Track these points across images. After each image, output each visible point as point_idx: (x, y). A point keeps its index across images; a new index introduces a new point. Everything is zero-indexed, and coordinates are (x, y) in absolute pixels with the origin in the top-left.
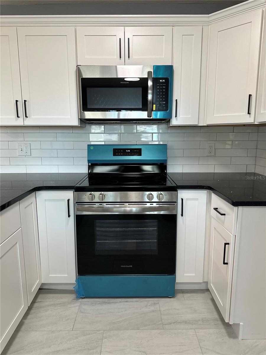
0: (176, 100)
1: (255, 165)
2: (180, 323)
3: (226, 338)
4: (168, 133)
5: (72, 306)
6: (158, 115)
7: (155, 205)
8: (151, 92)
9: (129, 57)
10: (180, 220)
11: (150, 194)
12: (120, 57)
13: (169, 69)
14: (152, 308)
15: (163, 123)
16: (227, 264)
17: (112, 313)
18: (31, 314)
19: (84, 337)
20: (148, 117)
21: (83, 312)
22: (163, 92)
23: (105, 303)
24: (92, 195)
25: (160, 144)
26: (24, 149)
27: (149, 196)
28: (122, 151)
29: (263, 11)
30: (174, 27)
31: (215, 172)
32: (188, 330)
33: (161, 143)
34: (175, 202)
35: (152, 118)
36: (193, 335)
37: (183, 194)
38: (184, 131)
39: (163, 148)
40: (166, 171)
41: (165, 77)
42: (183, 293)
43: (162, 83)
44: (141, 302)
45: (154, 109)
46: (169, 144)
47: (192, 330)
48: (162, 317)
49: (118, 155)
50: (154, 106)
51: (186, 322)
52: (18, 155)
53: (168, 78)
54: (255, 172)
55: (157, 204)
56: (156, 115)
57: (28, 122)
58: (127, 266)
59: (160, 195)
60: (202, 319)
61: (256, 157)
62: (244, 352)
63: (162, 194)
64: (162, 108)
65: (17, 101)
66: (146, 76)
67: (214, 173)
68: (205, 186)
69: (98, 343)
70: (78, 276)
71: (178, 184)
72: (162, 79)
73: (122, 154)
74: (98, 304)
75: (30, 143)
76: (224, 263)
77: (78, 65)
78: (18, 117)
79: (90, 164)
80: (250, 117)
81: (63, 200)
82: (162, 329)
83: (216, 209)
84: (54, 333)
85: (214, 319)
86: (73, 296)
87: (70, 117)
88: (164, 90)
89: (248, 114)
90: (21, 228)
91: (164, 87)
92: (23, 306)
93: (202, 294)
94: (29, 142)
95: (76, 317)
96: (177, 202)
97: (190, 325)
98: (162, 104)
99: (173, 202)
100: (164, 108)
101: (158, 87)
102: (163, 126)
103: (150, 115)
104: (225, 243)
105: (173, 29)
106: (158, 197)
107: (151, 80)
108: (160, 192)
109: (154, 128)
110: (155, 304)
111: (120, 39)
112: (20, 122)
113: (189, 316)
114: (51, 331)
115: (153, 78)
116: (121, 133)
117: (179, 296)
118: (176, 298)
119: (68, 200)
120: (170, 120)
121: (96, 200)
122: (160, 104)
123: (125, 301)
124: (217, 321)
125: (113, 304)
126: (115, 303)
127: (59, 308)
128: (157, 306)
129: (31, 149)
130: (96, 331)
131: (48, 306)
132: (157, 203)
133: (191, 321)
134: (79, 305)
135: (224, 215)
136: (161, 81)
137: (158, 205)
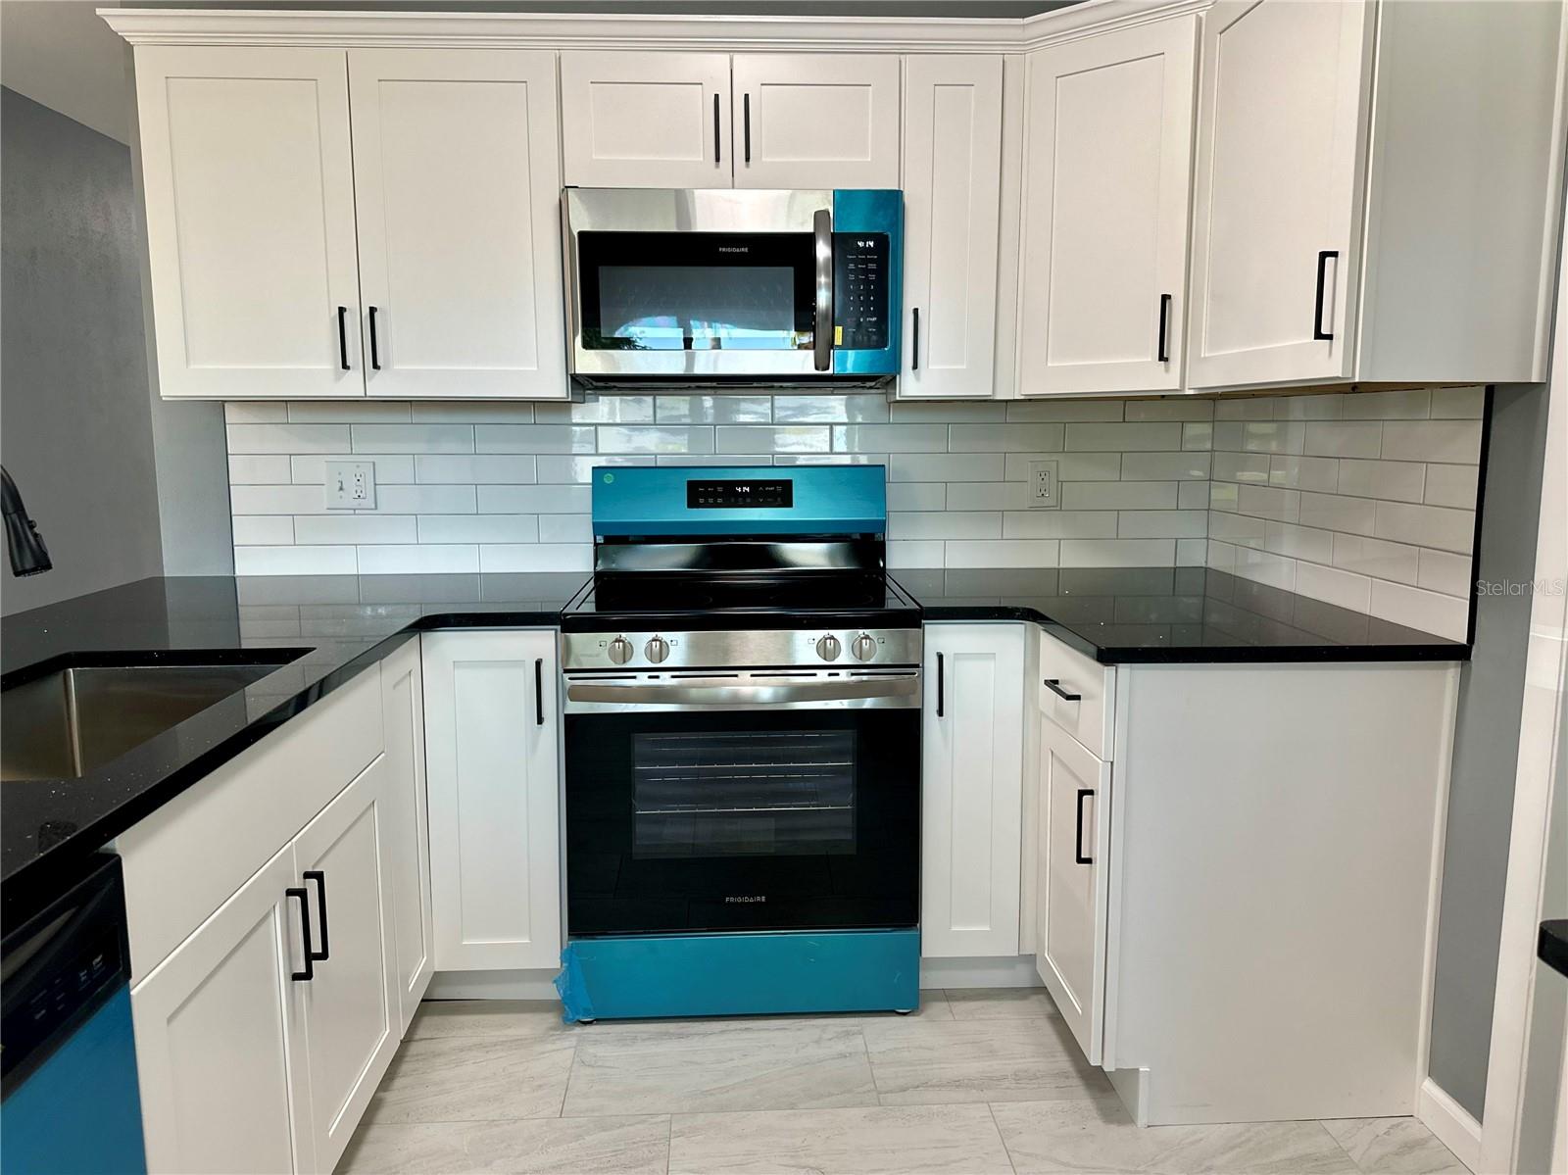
0: (916, 311)
1: (1208, 538)
2: (938, 1086)
3: (1096, 1124)
4: (889, 423)
5: (549, 1047)
6: (850, 361)
7: (844, 676)
8: (827, 280)
9: (748, 159)
10: (933, 731)
11: (826, 639)
12: (718, 159)
13: (891, 202)
14: (840, 1047)
15: (871, 388)
16: (1089, 861)
17: (697, 1063)
18: (403, 1076)
19: (603, 1133)
20: (817, 368)
21: (593, 1063)
22: (867, 282)
23: (668, 1035)
24: (623, 642)
25: (856, 463)
26: (351, 486)
27: (825, 643)
28: (720, 489)
29: (1199, 20)
30: (904, 56)
31: (1061, 566)
32: (965, 1106)
33: (863, 460)
34: (917, 666)
35: (830, 372)
36: (981, 1117)
37: (940, 637)
38: (945, 417)
39: (870, 479)
40: (882, 564)
41: (877, 231)
42: (948, 1001)
43: (867, 250)
44: (799, 1030)
45: (838, 341)
46: (893, 465)
47: (980, 1105)
48: (874, 1072)
49: (706, 505)
50: (839, 330)
51: (957, 1084)
52: (326, 507)
53: (887, 236)
54: (1209, 565)
55: (853, 674)
56: (844, 362)
57: (381, 386)
58: (746, 899)
59: (864, 641)
60: (1016, 1075)
61: (1208, 510)
62: (1153, 1159)
63: (870, 639)
64: (865, 338)
65: (342, 310)
66: (810, 229)
67: (1059, 569)
68: (1017, 609)
69: (656, 1148)
70: (569, 940)
71: (925, 604)
72: (865, 237)
73: (720, 500)
74: (644, 1040)
75: (374, 464)
76: (1080, 860)
77: (567, 187)
78: (345, 366)
79: (600, 539)
80: (1167, 370)
81: (518, 663)
82: (876, 1105)
83: (1053, 684)
84: (496, 1126)
85: (1056, 1072)
86: (551, 1019)
87: (536, 369)
88: (872, 277)
89: (1160, 360)
90: (383, 755)
91: (873, 266)
92: (388, 1031)
93: (1016, 1002)
94: (371, 458)
95: (568, 1079)
96: (923, 667)
97: (974, 1091)
98: (864, 324)
99: (910, 667)
100: (874, 338)
101: (852, 266)
102: (870, 400)
103: (822, 362)
104: (1079, 791)
105: (900, 61)
106: (856, 648)
107: (825, 241)
108: (861, 632)
109: (835, 406)
110: (847, 1034)
111: (717, 96)
112: (350, 386)
113: (972, 1068)
114: (485, 1123)
115: (833, 235)
116: (715, 426)
117: (937, 1008)
118: (923, 1015)
119: (538, 664)
120: (895, 378)
121: (640, 660)
122: (859, 325)
123: (740, 1030)
124: (1067, 1078)
125: (697, 1038)
126: (705, 1035)
127: (501, 1054)
128: (859, 1041)
129: (375, 484)
130: (644, 1117)
131: (462, 1050)
132: (853, 671)
133: (976, 1082)
134: (574, 1043)
135: (1078, 698)
136: (861, 244)
137: (854, 678)
